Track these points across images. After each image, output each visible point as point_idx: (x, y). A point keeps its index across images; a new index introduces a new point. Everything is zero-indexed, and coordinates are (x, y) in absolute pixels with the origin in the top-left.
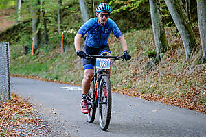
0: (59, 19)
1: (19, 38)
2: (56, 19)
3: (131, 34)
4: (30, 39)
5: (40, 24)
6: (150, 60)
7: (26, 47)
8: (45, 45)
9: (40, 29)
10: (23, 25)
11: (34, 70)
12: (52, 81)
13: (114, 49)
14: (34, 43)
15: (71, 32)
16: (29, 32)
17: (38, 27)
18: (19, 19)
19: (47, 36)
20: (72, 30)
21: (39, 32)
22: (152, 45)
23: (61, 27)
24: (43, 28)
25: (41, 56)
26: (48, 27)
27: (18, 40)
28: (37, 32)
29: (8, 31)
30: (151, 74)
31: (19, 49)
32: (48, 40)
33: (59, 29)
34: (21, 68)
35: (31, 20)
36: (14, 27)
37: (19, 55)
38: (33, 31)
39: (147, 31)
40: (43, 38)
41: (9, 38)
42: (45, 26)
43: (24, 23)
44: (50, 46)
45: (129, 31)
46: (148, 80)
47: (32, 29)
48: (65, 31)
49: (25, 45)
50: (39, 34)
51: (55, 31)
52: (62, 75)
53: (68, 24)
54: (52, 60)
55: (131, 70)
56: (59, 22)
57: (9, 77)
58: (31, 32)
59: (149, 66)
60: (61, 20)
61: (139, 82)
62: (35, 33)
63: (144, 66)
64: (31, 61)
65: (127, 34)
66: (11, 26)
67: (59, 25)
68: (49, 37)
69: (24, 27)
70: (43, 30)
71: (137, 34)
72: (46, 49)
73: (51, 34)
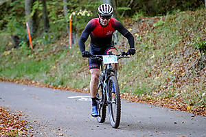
1: (6, 23)
3: (173, 17)
4: (21, 25)
6: (201, 55)
7: (16, 38)
8: (45, 33)
9: (36, 10)
10: (12, 4)
11: (29, 71)
12: (56, 87)
13: (148, 39)
14: (29, 31)
15: (83, 14)
16: (20, 14)
17: (35, 7)
19: (47, 21)
20: (85, 11)
21: (35, 14)
23: (68, 7)
24: (41, 8)
25: (38, 50)
26: (48, 7)
27: (3, 26)
28: (32, 14)
30: (203, 77)
32: (49, 27)
33: (65, 10)
34: (9, 68)
37: (5, 49)
38: (27, 13)
39: (197, 12)
40: (42, 24)
42: (45, 6)
44: (52, 35)
45: (170, 13)
46: (199, 85)
47: (24, 10)
48: (74, 13)
49: (15, 34)
50: (35, 18)
51: (59, 13)
52: (71, 79)
53: (78, 2)
54: (56, 55)
55: (173, 71)
58: (22, 15)
59: (200, 65)
61: (186, 88)
62: (29, 16)
63: (193, 64)
64: (22, 58)
65: (167, 16)
67: (65, 4)
68: (51, 23)
69: (12, 7)
70: (40, 11)
71: (182, 16)
72: (46, 39)
73: (53, 18)
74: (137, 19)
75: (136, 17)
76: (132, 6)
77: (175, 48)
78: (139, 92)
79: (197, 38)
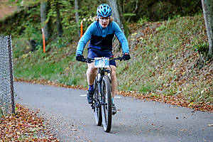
0: (76, 3)
1: (24, 29)
2: (72, 3)
3: (174, 21)
4: (38, 30)
5: (51, 11)
6: (200, 56)
7: (33, 42)
8: (59, 38)
9: (51, 17)
10: (28, 12)
11: (45, 72)
12: (69, 86)
13: (152, 42)
14: (44, 36)
16: (36, 20)
17: (49, 15)
18: (22, 3)
19: (61, 27)
21: (50, 20)
22: (202, 36)
23: (80, 14)
24: (55, 15)
25: (53, 53)
26: (61, 14)
27: (21, 32)
28: (47, 21)
29: (8, 20)
30: (201, 76)
31: (23, 43)
32: (62, 32)
33: (77, 17)
34: (27, 69)
35: (39, 4)
36: (16, 15)
37: (23, 53)
38: (42, 20)
39: (196, 17)
40: (56, 29)
41: (8, 29)
42: (58, 13)
43: (30, 8)
44: (66, 40)
45: (172, 18)
46: (198, 83)
47: (40, 17)
48: (85, 20)
49: (31, 39)
50: (49, 24)
51: (70, 20)
52: (82, 78)
53: (88, 9)
54: (69, 58)
55: (175, 70)
56: (76, 6)
57: (12, 83)
58: (38, 21)
59: (199, 65)
60: (79, 4)
61: (186, 87)
62: (44, 23)
63: (192, 65)
64: (39, 60)
65: (169, 21)
66: (11, 13)
67: (76, 11)
68: (64, 28)
69: (29, 14)
70: (54, 18)
71: (182, 21)
72: (60, 43)
73: (66, 24)
74: (141, 24)
75: (141, 22)
76: (136, 12)
77: (176, 50)
78: (144, 90)
79: (196, 41)
